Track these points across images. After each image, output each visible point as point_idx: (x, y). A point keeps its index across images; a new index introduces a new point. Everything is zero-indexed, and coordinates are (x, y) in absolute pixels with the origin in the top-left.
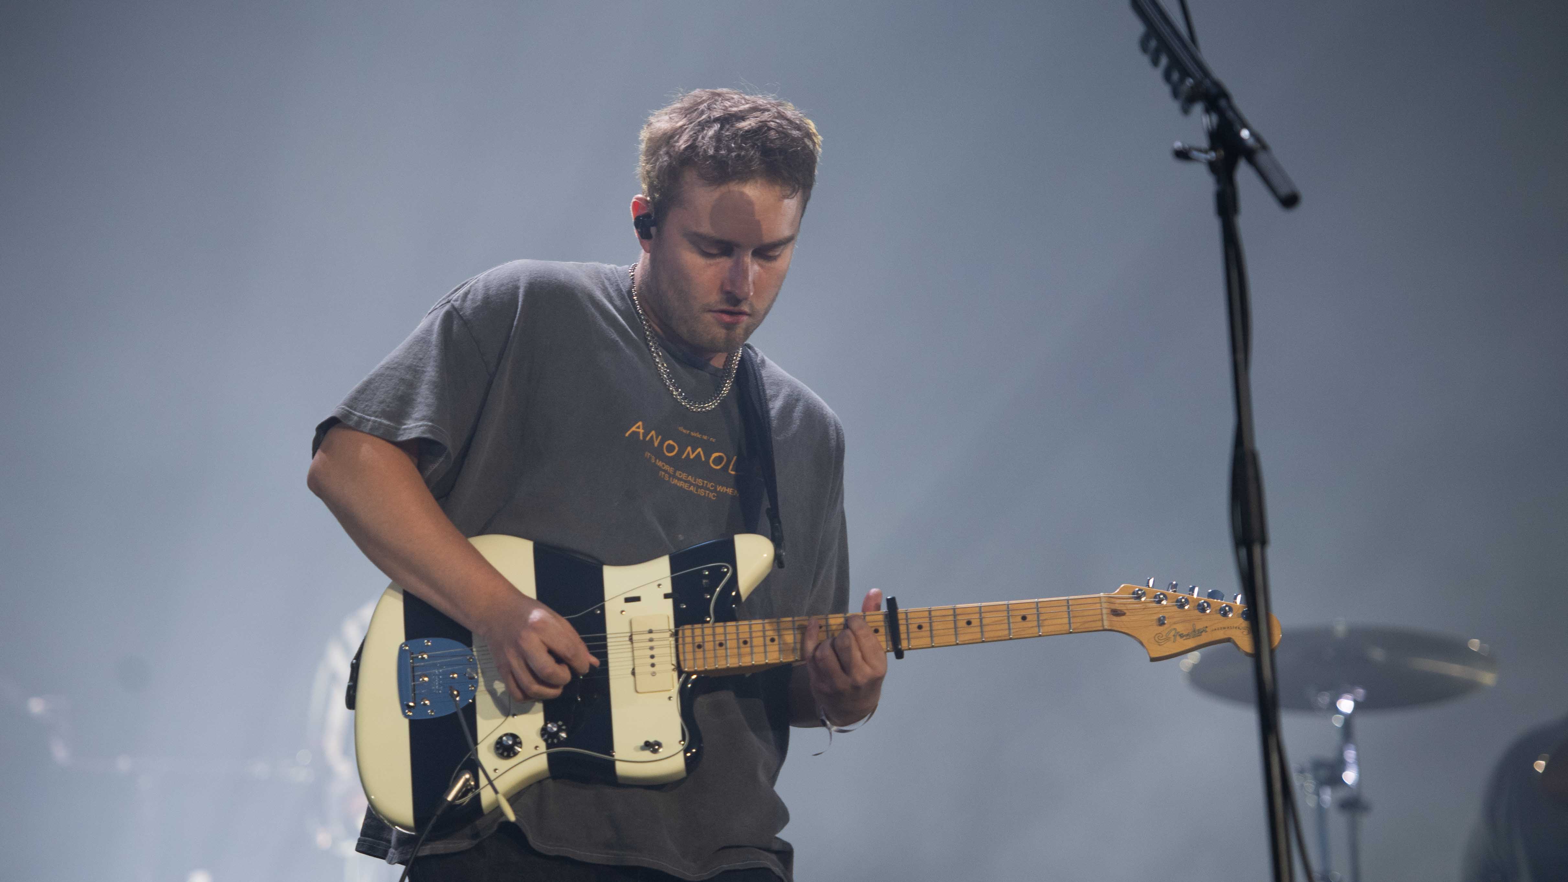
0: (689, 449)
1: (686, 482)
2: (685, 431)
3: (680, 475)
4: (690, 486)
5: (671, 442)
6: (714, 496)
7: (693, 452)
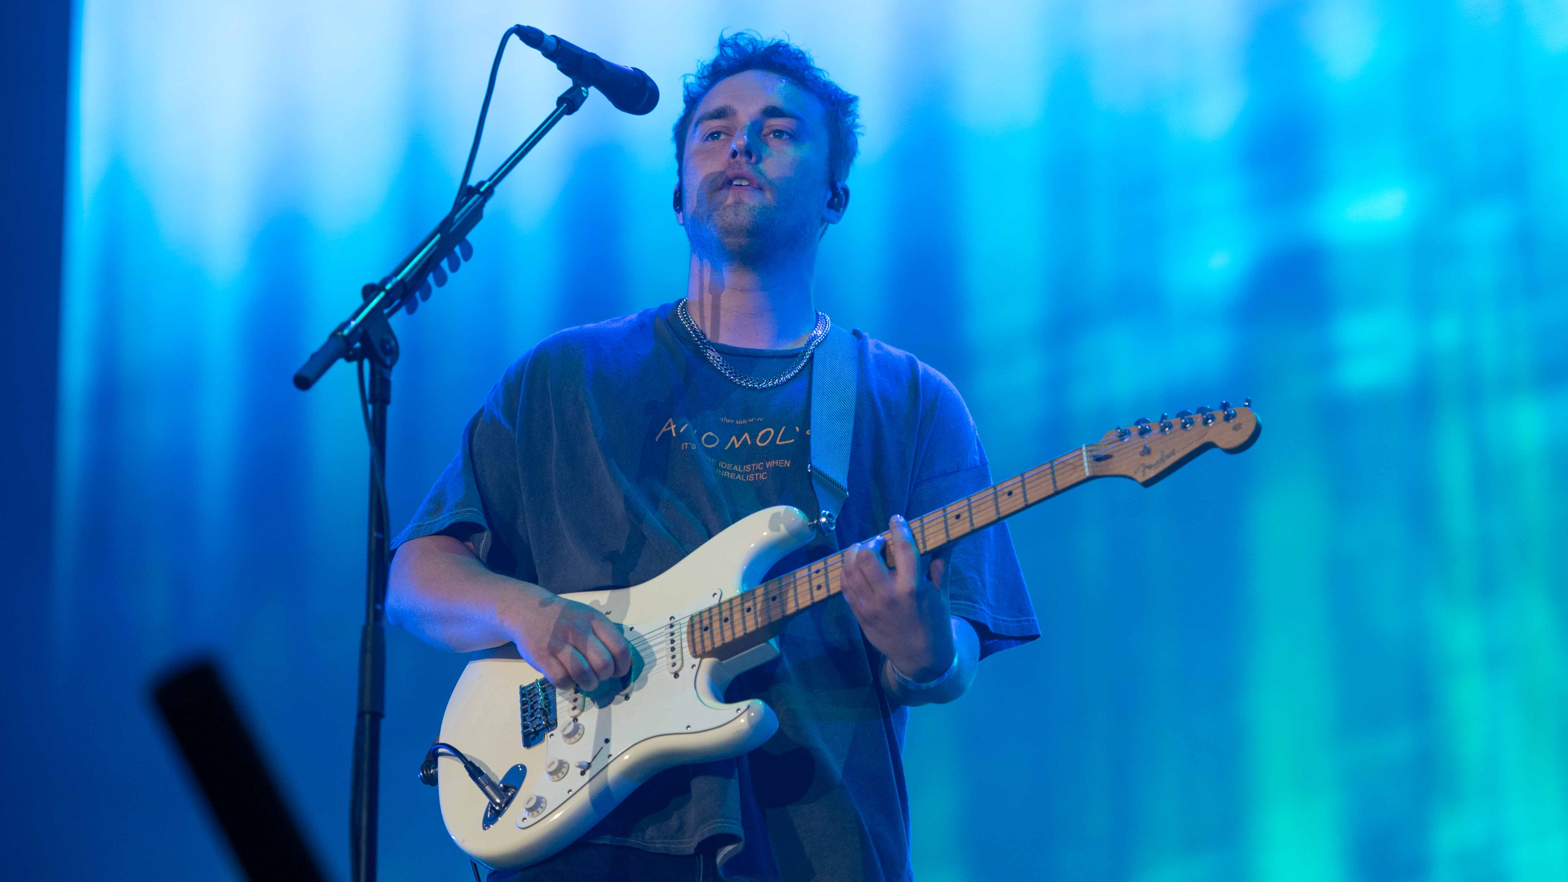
0: (734, 438)
1: (731, 471)
2: (728, 421)
3: (724, 465)
4: (736, 475)
5: (711, 434)
6: (765, 476)
7: (738, 441)
